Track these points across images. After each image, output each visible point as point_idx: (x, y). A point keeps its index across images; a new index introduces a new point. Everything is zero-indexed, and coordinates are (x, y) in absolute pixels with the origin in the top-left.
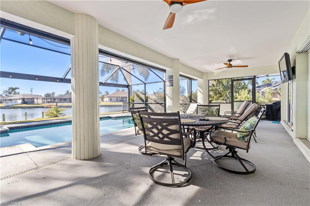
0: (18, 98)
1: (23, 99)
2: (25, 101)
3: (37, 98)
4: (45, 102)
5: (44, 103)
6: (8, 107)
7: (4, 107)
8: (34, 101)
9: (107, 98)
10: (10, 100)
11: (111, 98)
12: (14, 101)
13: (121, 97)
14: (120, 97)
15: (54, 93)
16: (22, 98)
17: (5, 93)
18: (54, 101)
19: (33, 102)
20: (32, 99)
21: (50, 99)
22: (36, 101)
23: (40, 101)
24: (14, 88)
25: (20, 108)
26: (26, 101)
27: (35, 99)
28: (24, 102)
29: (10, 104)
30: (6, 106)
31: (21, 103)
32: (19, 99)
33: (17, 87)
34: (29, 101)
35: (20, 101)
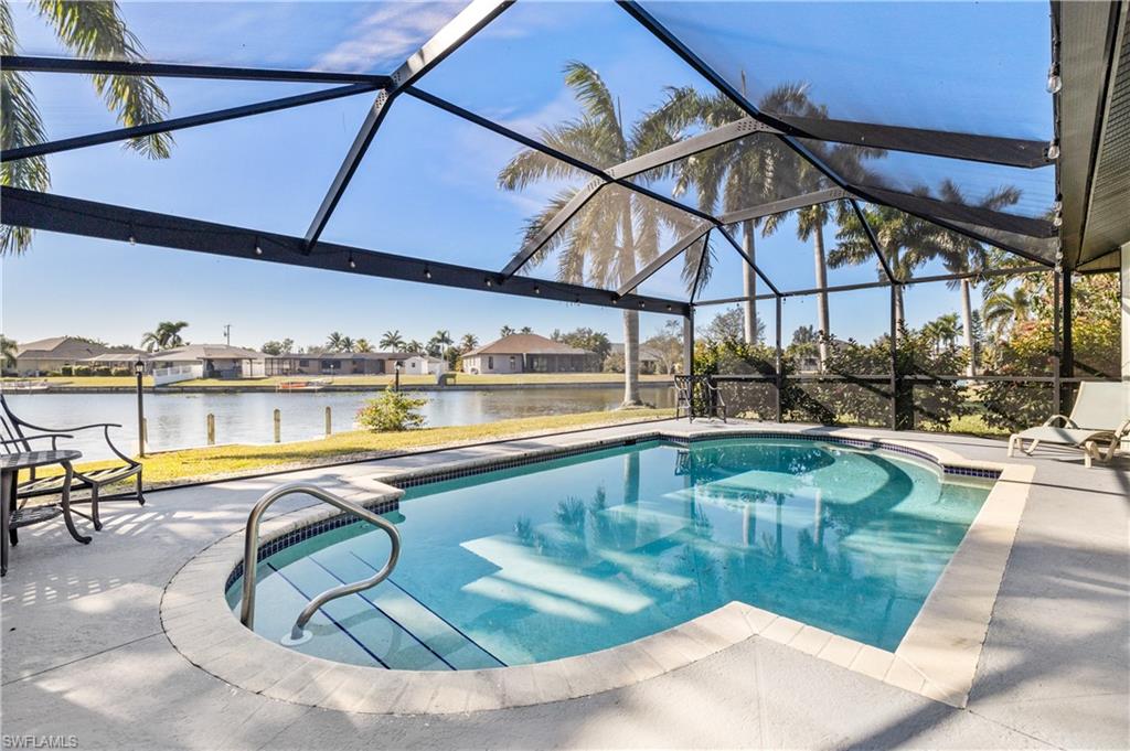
0: (195, 359)
1: (209, 362)
2: (212, 366)
3: (250, 359)
4: (275, 372)
5: (272, 375)
6: (165, 389)
7: (153, 387)
8: (240, 367)
9: (478, 360)
10: (169, 364)
11: (491, 359)
12: (181, 367)
13: (528, 355)
14: (522, 355)
15: (289, 343)
16: (205, 359)
17: (147, 340)
18: (304, 369)
19: (236, 373)
20: (235, 360)
21: (288, 362)
22: (246, 367)
23: (259, 369)
24: (174, 324)
25: (200, 392)
26: (216, 368)
27: (244, 361)
28: (212, 371)
29: (169, 377)
30: (158, 386)
31: (201, 375)
32: (195, 362)
33: (183, 321)
34: (227, 367)
35: (199, 370)
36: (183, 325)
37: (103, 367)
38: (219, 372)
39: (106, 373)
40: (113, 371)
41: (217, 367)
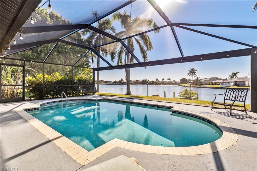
2: (236, 83)
3: (248, 81)
6: (222, 88)
7: (220, 88)
8: (245, 83)
12: (228, 83)
19: (244, 85)
20: (243, 81)
24: (235, 73)
27: (246, 82)
29: (224, 85)
30: (221, 87)
31: (233, 85)
32: (232, 82)
34: (241, 83)
35: (232, 84)
36: (238, 73)
37: (215, 83)
38: (238, 84)
39: (216, 84)
40: (217, 84)
41: (237, 83)
